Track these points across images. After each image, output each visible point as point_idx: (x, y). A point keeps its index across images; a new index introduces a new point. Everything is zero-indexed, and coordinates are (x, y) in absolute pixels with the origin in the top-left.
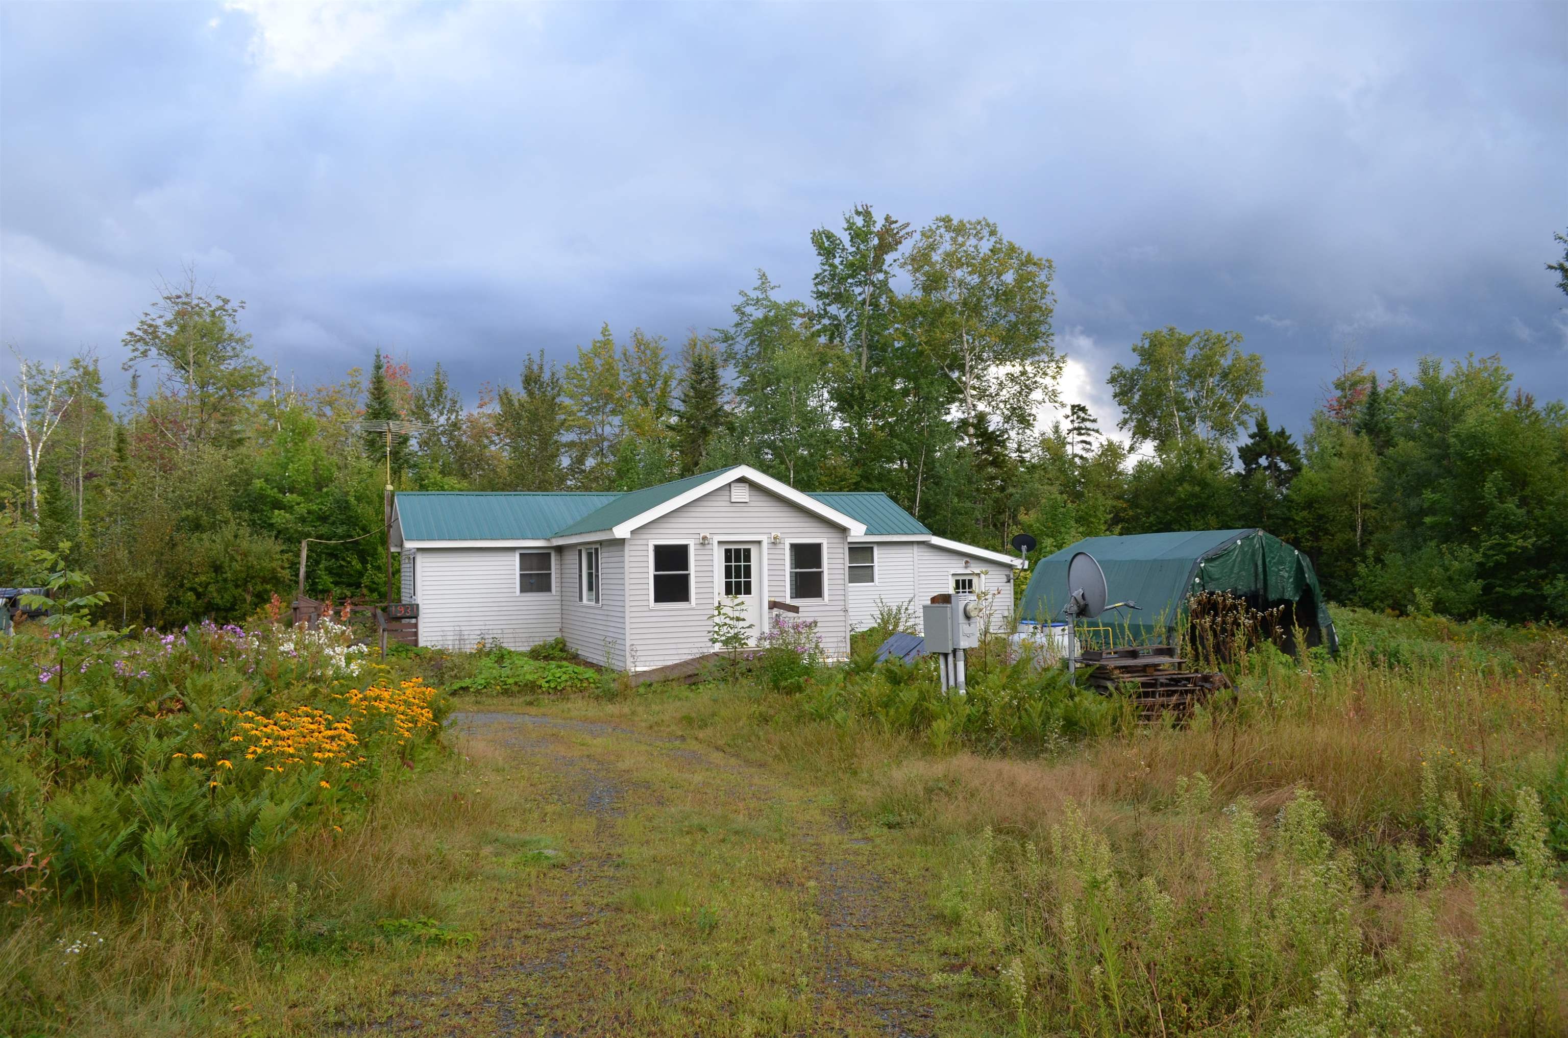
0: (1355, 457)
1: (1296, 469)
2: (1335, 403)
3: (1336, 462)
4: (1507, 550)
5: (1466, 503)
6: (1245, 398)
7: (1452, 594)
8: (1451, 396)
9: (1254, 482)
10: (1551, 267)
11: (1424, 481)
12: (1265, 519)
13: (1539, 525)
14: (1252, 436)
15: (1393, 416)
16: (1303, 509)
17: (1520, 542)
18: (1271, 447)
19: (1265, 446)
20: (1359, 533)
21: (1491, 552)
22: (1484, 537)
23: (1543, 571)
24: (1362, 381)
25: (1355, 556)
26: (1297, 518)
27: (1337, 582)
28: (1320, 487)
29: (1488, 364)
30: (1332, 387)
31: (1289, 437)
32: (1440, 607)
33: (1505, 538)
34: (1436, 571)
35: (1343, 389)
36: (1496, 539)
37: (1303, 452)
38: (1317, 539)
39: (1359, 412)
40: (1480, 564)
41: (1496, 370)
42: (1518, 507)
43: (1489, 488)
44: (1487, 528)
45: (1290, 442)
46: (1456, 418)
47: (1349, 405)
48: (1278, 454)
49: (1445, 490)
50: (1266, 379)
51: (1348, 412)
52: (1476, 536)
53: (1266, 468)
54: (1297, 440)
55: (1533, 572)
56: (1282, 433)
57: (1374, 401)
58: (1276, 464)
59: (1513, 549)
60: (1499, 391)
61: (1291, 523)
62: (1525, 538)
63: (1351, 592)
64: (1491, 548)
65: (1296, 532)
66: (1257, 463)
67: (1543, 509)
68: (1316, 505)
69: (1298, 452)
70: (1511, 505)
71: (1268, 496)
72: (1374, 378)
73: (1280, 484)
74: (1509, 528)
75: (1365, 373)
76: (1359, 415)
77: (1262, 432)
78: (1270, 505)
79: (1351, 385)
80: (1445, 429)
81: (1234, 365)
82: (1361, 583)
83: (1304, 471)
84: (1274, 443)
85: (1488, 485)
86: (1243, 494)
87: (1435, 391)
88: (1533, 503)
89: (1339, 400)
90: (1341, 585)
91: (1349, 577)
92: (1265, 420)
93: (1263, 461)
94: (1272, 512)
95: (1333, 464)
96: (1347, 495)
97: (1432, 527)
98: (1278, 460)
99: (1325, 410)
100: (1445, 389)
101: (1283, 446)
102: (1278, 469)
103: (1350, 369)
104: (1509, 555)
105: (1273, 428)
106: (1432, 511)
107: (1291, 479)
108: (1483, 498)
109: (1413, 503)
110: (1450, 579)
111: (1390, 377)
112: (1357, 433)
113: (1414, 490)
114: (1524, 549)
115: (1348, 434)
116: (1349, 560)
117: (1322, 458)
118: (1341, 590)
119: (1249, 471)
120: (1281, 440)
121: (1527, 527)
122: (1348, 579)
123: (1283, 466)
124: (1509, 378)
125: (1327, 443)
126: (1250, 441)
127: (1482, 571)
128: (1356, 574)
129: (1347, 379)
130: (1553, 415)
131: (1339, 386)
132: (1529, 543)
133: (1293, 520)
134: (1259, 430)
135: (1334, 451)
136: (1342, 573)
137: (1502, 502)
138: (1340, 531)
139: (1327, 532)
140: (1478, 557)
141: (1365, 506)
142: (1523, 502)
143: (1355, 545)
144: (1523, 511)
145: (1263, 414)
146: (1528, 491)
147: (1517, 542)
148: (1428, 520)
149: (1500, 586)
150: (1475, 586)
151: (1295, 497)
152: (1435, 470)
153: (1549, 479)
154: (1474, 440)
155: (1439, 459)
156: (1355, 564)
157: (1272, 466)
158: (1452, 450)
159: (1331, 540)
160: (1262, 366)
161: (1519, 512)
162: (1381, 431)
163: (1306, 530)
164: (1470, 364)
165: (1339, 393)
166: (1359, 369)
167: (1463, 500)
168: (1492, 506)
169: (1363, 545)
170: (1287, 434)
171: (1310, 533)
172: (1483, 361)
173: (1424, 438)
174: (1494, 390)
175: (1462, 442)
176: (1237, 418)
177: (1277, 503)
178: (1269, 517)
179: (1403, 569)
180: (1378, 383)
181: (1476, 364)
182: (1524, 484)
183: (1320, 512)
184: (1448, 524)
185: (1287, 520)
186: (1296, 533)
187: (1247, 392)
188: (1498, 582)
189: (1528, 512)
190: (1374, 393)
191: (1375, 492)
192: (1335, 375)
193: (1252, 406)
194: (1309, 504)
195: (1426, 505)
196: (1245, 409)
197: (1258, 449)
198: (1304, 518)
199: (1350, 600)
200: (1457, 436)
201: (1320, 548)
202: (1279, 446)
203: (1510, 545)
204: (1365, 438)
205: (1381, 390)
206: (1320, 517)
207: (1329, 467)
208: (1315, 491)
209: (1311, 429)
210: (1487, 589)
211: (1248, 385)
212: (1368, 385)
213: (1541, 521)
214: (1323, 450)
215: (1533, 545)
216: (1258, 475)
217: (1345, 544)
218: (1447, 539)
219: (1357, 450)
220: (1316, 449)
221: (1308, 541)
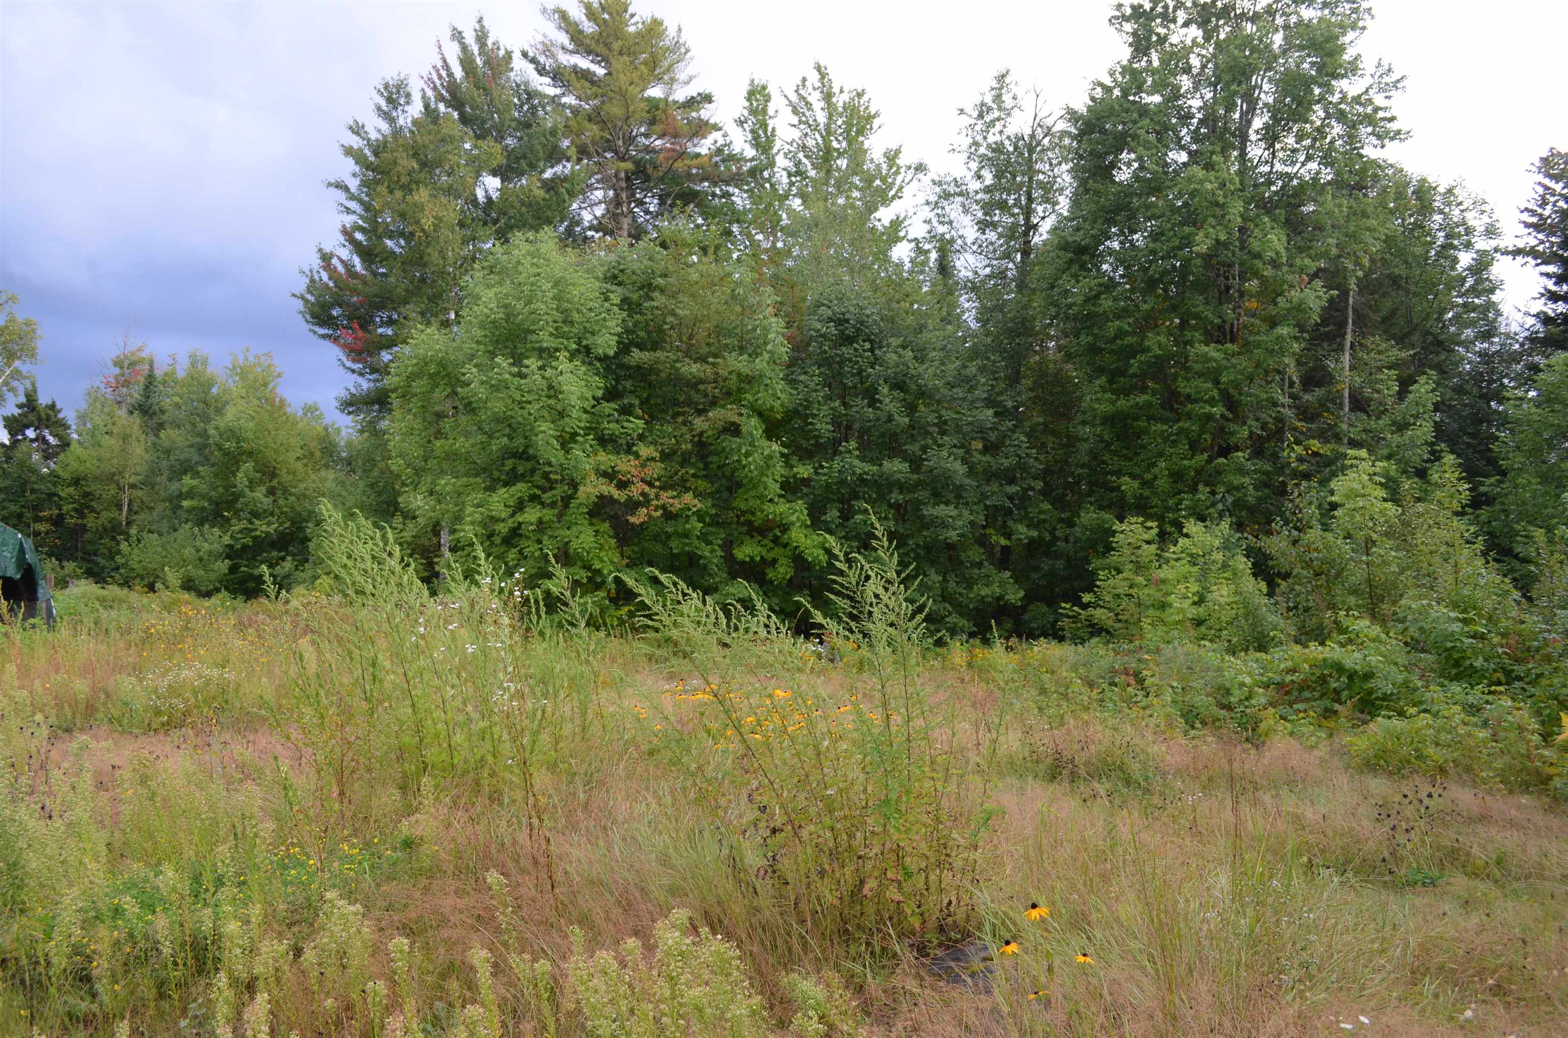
0: (125, 438)
1: (65, 444)
2: (112, 380)
3: (107, 441)
4: (253, 534)
5: (221, 490)
6: (17, 363)
7: (201, 572)
8: (214, 390)
9: (18, 455)
10: (294, 295)
11: (186, 468)
12: (28, 494)
13: (282, 513)
14: (20, 406)
15: (167, 401)
16: (69, 485)
17: (264, 528)
18: (40, 419)
19: (32, 417)
20: (124, 513)
21: (239, 536)
22: (234, 521)
23: (283, 554)
24: (141, 361)
25: (120, 534)
26: (63, 494)
27: (100, 560)
28: (88, 465)
29: (262, 360)
30: (111, 364)
31: (60, 411)
32: (188, 585)
33: (252, 523)
34: (188, 552)
35: (121, 368)
36: (244, 524)
37: (74, 427)
38: (82, 516)
39: (135, 393)
40: (230, 546)
41: (269, 366)
42: (266, 496)
43: (241, 479)
44: (237, 513)
45: (61, 416)
46: (219, 411)
47: (127, 384)
48: (47, 427)
49: (203, 477)
50: (41, 346)
51: (125, 390)
52: (228, 520)
53: (32, 441)
54: (69, 414)
55: (274, 554)
56: (53, 407)
57: (150, 383)
58: (44, 437)
59: (258, 533)
60: (270, 386)
61: (56, 498)
62: (269, 524)
63: (113, 570)
64: (241, 532)
65: (60, 508)
66: (24, 434)
67: (286, 499)
68: (83, 483)
69: (69, 427)
70: (259, 494)
71: (34, 471)
72: (152, 361)
73: (47, 457)
74: (256, 515)
75: (144, 354)
76: (137, 396)
77: (30, 404)
78: (33, 479)
79: (130, 365)
80: (206, 419)
81: (7, 327)
82: (123, 561)
83: (72, 447)
84: (43, 416)
85: (239, 475)
86: (5, 466)
87: (200, 384)
88: (279, 493)
89: (116, 377)
90: (101, 561)
91: (112, 554)
92: (35, 391)
93: (31, 433)
94: (36, 487)
95: (103, 442)
96: (114, 475)
97: (190, 511)
98: (46, 433)
99: (102, 386)
100: (210, 383)
101: (53, 419)
102: (46, 442)
103: (131, 347)
104: (255, 538)
105: (43, 400)
106: (190, 495)
107: (58, 454)
108: (235, 486)
109: (174, 486)
110: (201, 559)
111: (170, 361)
112: (131, 413)
113: (177, 473)
114: (267, 533)
115: (122, 413)
116: (113, 538)
117: (93, 436)
118: (103, 568)
119: (15, 443)
120: (51, 413)
121: (272, 514)
122: (111, 557)
123: (51, 439)
124: (279, 376)
125: (98, 420)
126: (17, 412)
127: (231, 553)
128: (119, 552)
129: (126, 357)
130: (309, 415)
131: (118, 363)
132: (271, 529)
133: (59, 496)
134: (28, 400)
135: (106, 429)
136: (106, 551)
137: (252, 491)
138: (106, 509)
139: (93, 510)
140: (227, 540)
141: (133, 486)
142: (271, 492)
143: (121, 523)
144: (269, 500)
145: (33, 384)
146: (275, 483)
147: (263, 528)
148: (186, 503)
149: (245, 566)
150: (223, 566)
151: (61, 473)
152: (196, 458)
153: (294, 473)
154: (233, 434)
155: (201, 448)
156: (118, 543)
157: (40, 439)
158: (211, 441)
159: (97, 518)
160: (39, 332)
161: (265, 500)
162: (155, 413)
163: (71, 506)
164: (246, 359)
165: (117, 371)
166: (140, 350)
167: (218, 486)
168: (242, 494)
169: (129, 524)
170: (58, 407)
171: (75, 510)
172: (257, 357)
173: (188, 426)
174: (265, 385)
175: (221, 435)
176: (6, 383)
177: (42, 478)
178: (33, 491)
179: (159, 549)
180: (155, 366)
181: (252, 359)
182: (273, 475)
183: (87, 489)
184: (203, 508)
185: (51, 495)
186: (60, 510)
187: (19, 358)
188: (244, 562)
189: (274, 501)
190: (151, 377)
191: (139, 475)
192: (114, 353)
193: (24, 373)
194: (76, 481)
195: (184, 490)
196: (17, 375)
197: (25, 421)
198: (69, 495)
199: (112, 577)
200: (216, 428)
201: (85, 525)
202: (48, 419)
203: (256, 530)
204: (137, 419)
205: (158, 373)
206: (87, 495)
207: (100, 446)
208: (82, 468)
209: (83, 406)
210: (233, 569)
211: (21, 350)
212: (147, 367)
213: (285, 509)
214: (96, 427)
215: (275, 531)
216: (23, 447)
217: (110, 522)
218: (200, 523)
219: (128, 431)
220: (89, 425)
221: (72, 518)
